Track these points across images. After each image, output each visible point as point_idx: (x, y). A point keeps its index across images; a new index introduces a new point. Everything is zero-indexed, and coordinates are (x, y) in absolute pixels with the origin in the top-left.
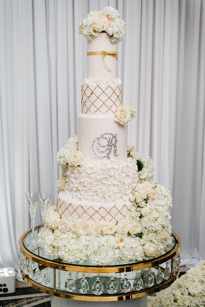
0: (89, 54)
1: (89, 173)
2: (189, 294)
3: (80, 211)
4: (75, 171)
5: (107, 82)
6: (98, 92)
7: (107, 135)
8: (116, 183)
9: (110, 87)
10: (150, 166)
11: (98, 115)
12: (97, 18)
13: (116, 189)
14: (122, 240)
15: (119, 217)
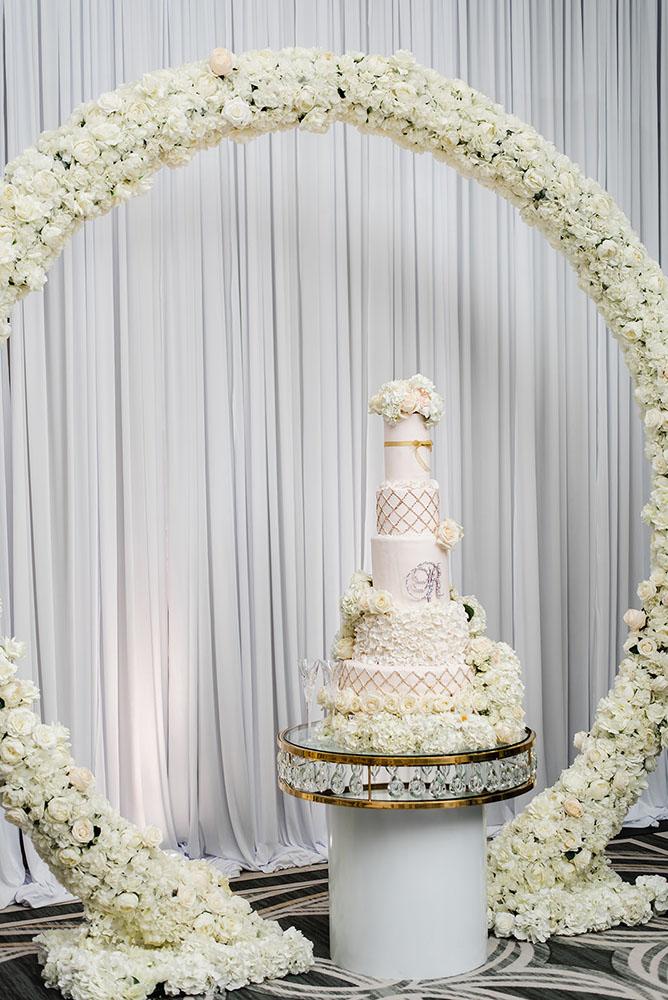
1: (403, 623)
2: (536, 840)
3: (395, 680)
4: (379, 623)
5: (422, 486)
6: (409, 501)
7: (425, 565)
8: (445, 637)
9: (427, 493)
10: (481, 614)
11: (410, 536)
13: (444, 646)
14: (464, 719)
15: (453, 687)
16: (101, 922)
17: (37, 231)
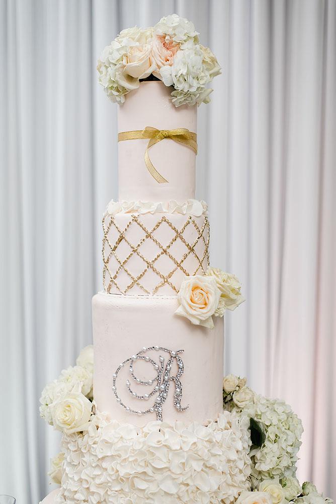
1: (100, 457)
7: (152, 352)
9: (168, 223)
10: (285, 437)
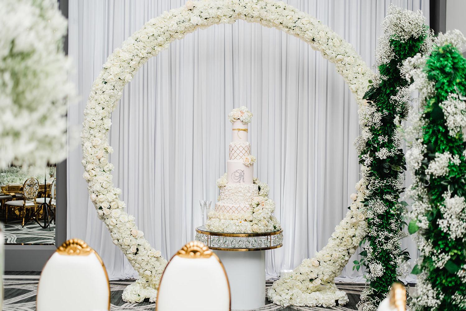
0: (233, 130)
1: (229, 190)
3: (223, 208)
4: (223, 189)
5: (240, 144)
6: (235, 149)
7: (239, 171)
9: (242, 147)
11: (235, 161)
12: (235, 112)
13: (242, 198)
14: (241, 222)
16: (142, 279)
17: (128, 63)
